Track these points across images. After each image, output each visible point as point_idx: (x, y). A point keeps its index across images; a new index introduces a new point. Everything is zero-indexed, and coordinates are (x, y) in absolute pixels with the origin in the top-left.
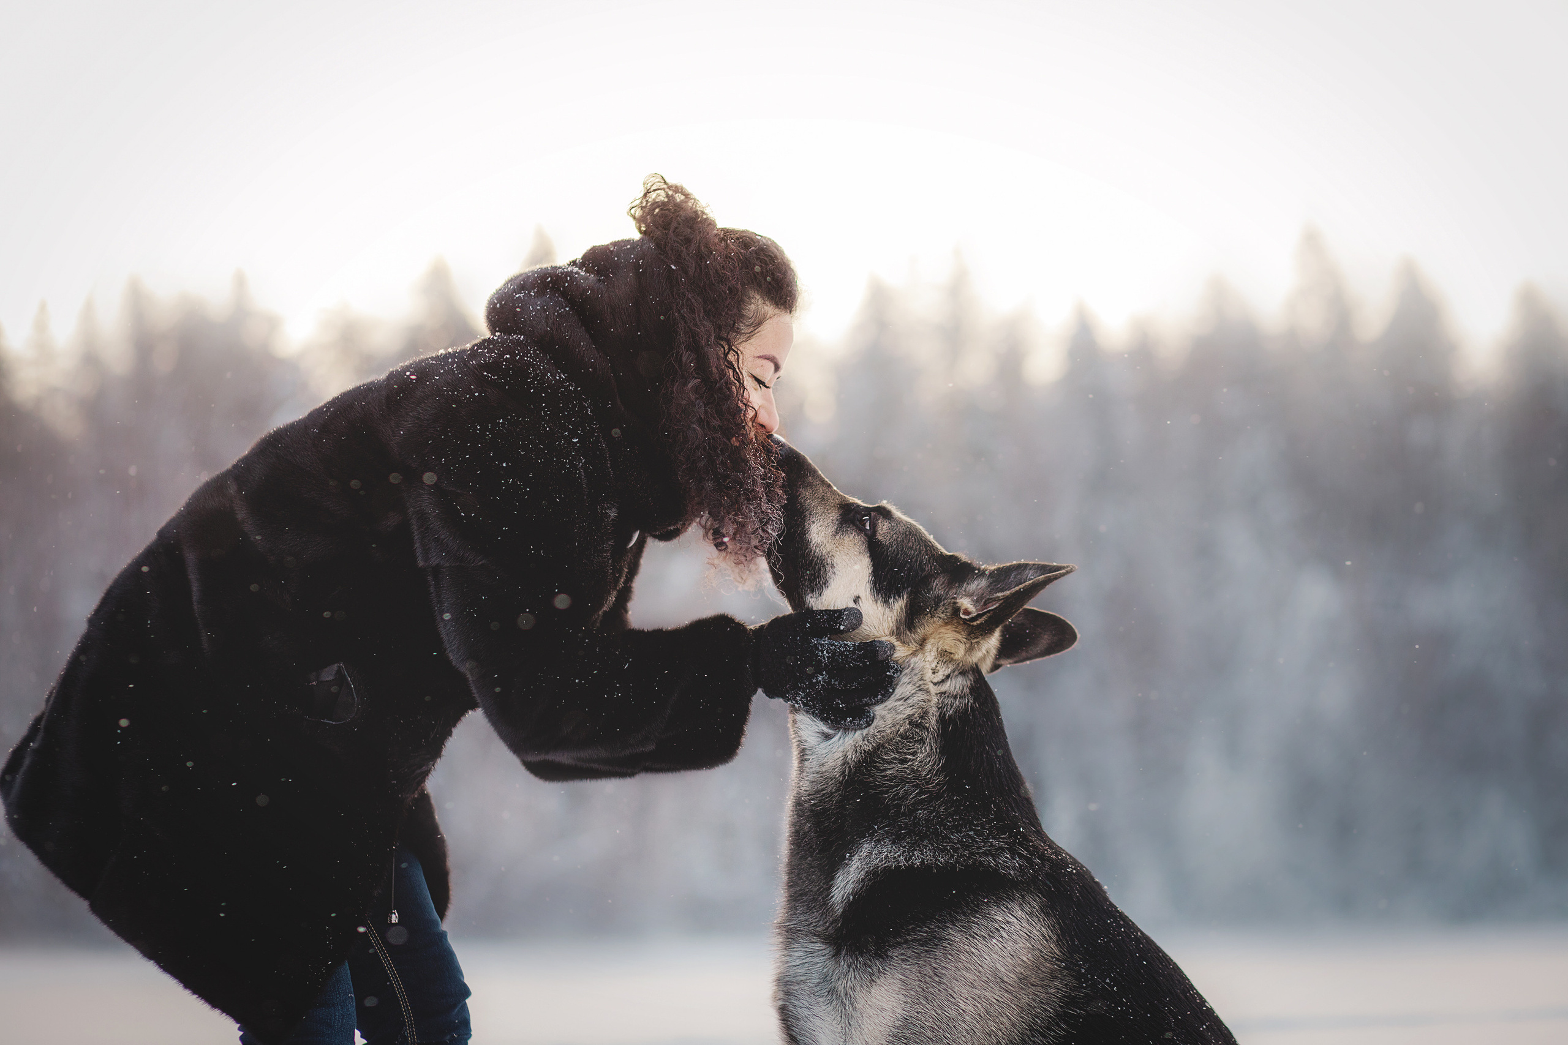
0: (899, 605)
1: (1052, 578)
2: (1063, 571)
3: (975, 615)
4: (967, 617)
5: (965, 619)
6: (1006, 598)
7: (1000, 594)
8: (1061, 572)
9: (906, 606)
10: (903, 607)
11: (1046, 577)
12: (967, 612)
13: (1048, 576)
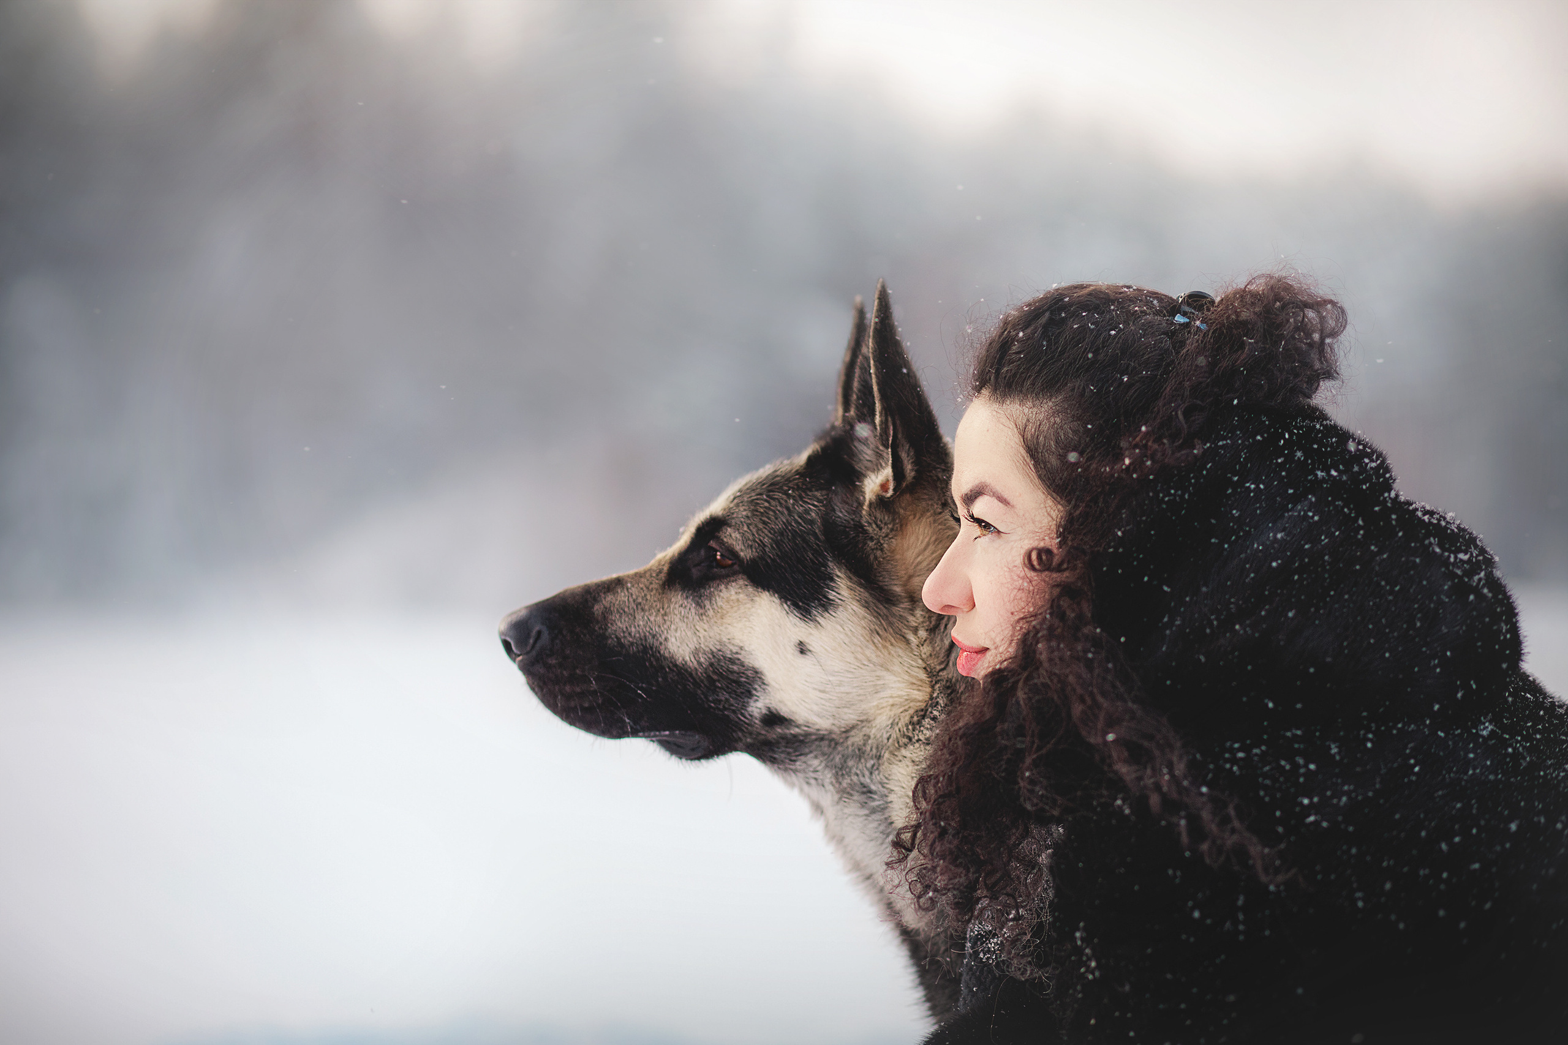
3: (892, 472)
5: (895, 491)
6: (886, 412)
7: (878, 419)
9: (850, 580)
10: (849, 584)
12: (886, 485)
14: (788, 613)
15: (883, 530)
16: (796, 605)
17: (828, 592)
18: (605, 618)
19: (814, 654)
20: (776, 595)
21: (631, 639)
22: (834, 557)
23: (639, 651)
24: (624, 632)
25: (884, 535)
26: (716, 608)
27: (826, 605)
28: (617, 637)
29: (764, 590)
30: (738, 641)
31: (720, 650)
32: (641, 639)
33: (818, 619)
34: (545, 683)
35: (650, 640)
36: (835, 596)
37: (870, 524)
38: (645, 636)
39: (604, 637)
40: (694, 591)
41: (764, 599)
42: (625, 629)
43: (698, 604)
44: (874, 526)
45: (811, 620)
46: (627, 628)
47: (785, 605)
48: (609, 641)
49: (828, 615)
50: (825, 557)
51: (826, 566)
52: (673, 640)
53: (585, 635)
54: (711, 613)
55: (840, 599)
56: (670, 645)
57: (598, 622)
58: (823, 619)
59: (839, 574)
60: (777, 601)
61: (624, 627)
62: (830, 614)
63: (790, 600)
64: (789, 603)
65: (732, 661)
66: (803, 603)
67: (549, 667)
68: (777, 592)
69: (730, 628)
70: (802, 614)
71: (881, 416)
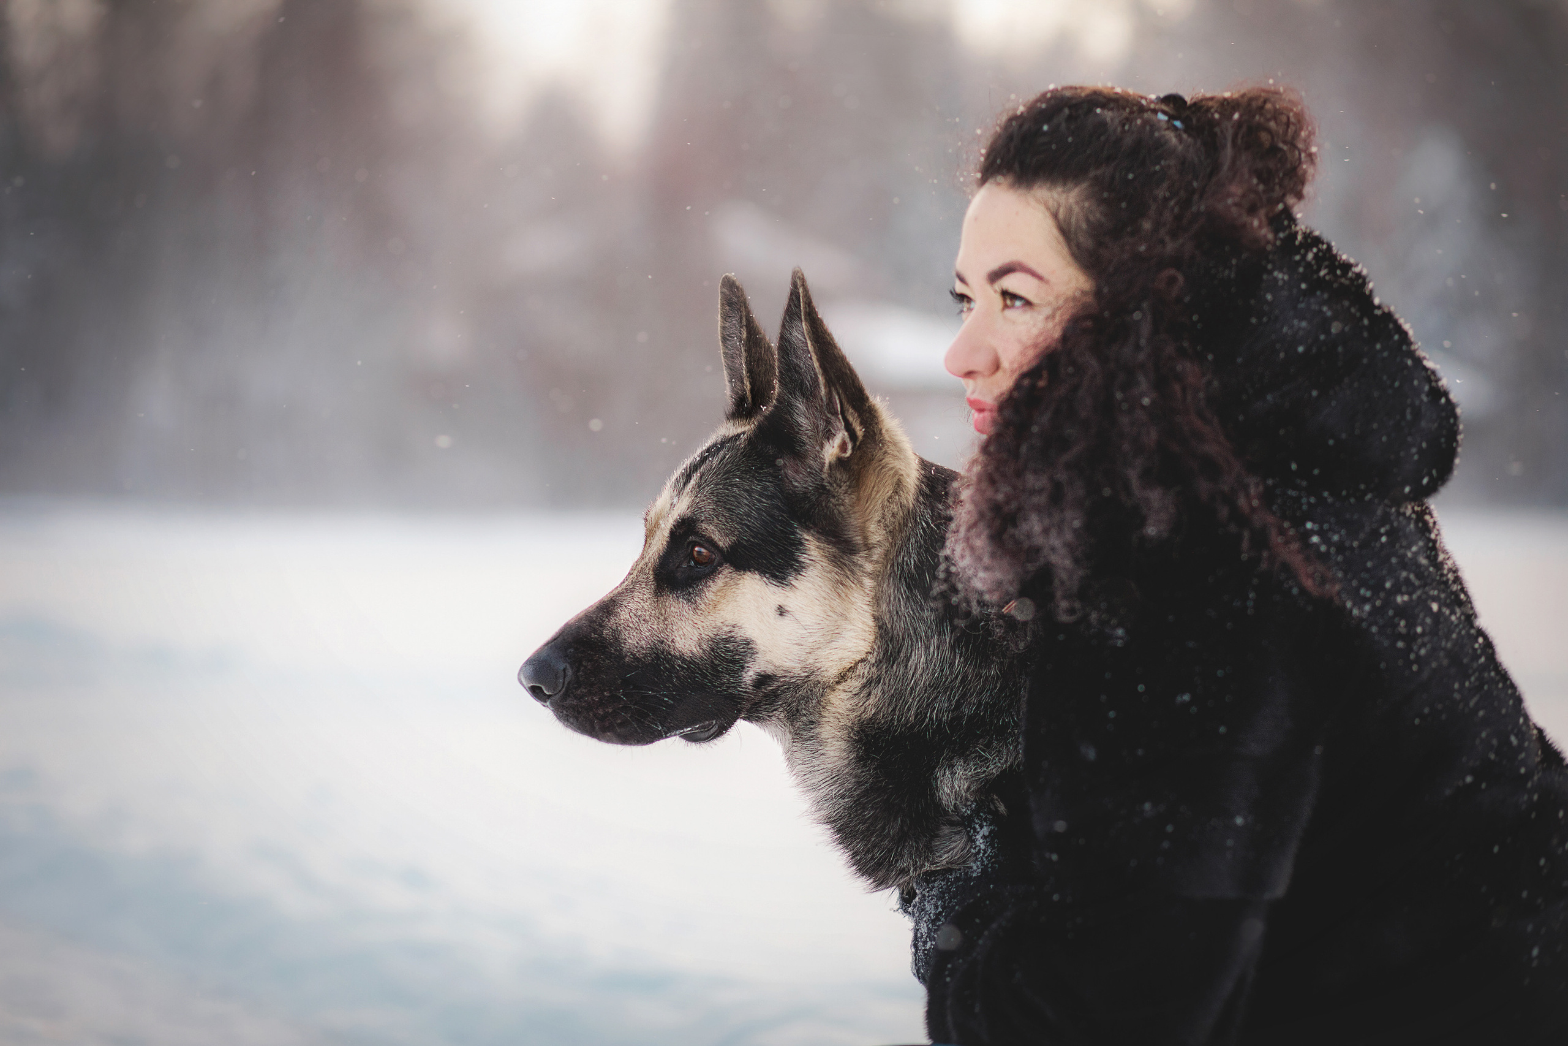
0: (813, 550)
1: (808, 310)
2: (801, 291)
3: (846, 434)
4: (850, 446)
5: (853, 448)
6: (829, 383)
7: (823, 391)
8: (801, 295)
9: (818, 540)
10: (818, 544)
11: (805, 319)
12: (843, 447)
13: (805, 315)
14: (767, 584)
15: (843, 488)
16: (774, 576)
17: (799, 556)
18: (617, 639)
19: (791, 613)
20: (756, 572)
21: (644, 652)
22: (800, 523)
23: (653, 660)
24: (637, 647)
25: (843, 492)
26: (707, 601)
27: (799, 568)
28: (632, 654)
29: (745, 570)
30: (731, 621)
31: (716, 635)
32: (652, 649)
33: (792, 582)
34: (579, 713)
35: (661, 647)
36: (805, 558)
37: (831, 484)
38: (655, 645)
39: (621, 657)
40: (683, 591)
41: (746, 579)
42: (636, 645)
43: (689, 601)
44: (835, 485)
45: (786, 585)
46: (638, 643)
47: (765, 579)
48: (627, 659)
49: (800, 576)
50: (792, 526)
51: (794, 533)
52: (678, 639)
53: (604, 661)
54: (703, 606)
55: (810, 560)
56: (677, 645)
57: (611, 644)
58: (797, 581)
59: (807, 538)
60: (757, 576)
61: (635, 643)
62: (801, 575)
63: (768, 573)
64: (767, 575)
65: (727, 641)
66: (780, 572)
67: (580, 698)
68: (757, 570)
69: (722, 613)
70: (780, 582)
71: (825, 388)
